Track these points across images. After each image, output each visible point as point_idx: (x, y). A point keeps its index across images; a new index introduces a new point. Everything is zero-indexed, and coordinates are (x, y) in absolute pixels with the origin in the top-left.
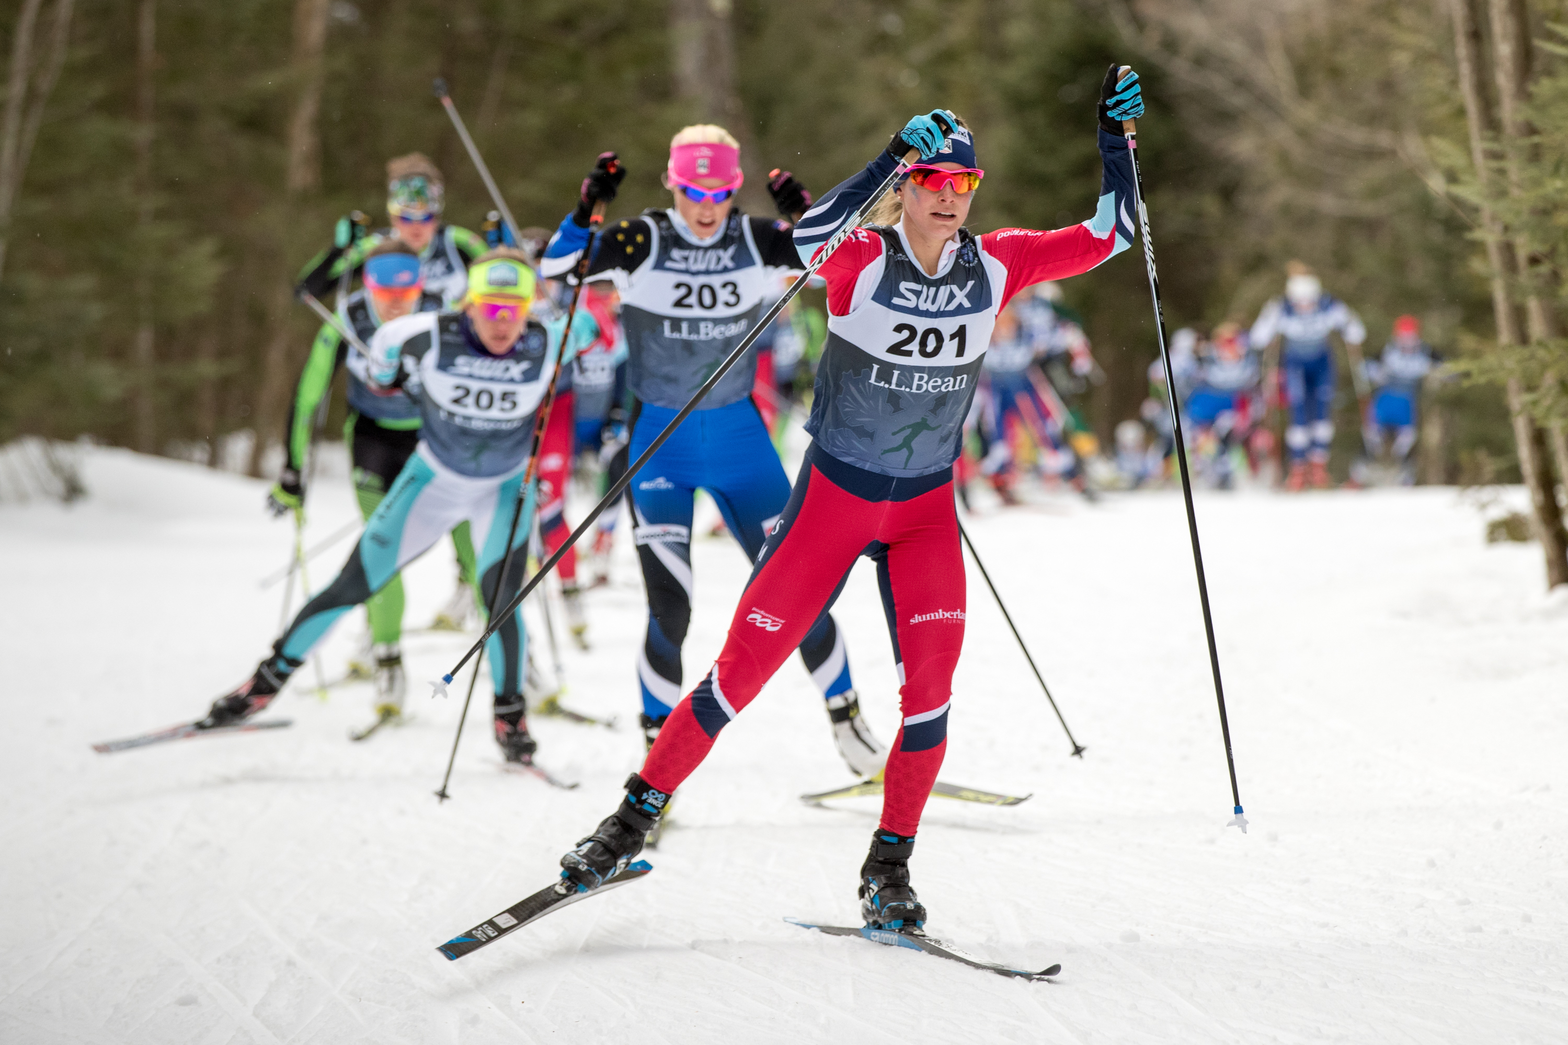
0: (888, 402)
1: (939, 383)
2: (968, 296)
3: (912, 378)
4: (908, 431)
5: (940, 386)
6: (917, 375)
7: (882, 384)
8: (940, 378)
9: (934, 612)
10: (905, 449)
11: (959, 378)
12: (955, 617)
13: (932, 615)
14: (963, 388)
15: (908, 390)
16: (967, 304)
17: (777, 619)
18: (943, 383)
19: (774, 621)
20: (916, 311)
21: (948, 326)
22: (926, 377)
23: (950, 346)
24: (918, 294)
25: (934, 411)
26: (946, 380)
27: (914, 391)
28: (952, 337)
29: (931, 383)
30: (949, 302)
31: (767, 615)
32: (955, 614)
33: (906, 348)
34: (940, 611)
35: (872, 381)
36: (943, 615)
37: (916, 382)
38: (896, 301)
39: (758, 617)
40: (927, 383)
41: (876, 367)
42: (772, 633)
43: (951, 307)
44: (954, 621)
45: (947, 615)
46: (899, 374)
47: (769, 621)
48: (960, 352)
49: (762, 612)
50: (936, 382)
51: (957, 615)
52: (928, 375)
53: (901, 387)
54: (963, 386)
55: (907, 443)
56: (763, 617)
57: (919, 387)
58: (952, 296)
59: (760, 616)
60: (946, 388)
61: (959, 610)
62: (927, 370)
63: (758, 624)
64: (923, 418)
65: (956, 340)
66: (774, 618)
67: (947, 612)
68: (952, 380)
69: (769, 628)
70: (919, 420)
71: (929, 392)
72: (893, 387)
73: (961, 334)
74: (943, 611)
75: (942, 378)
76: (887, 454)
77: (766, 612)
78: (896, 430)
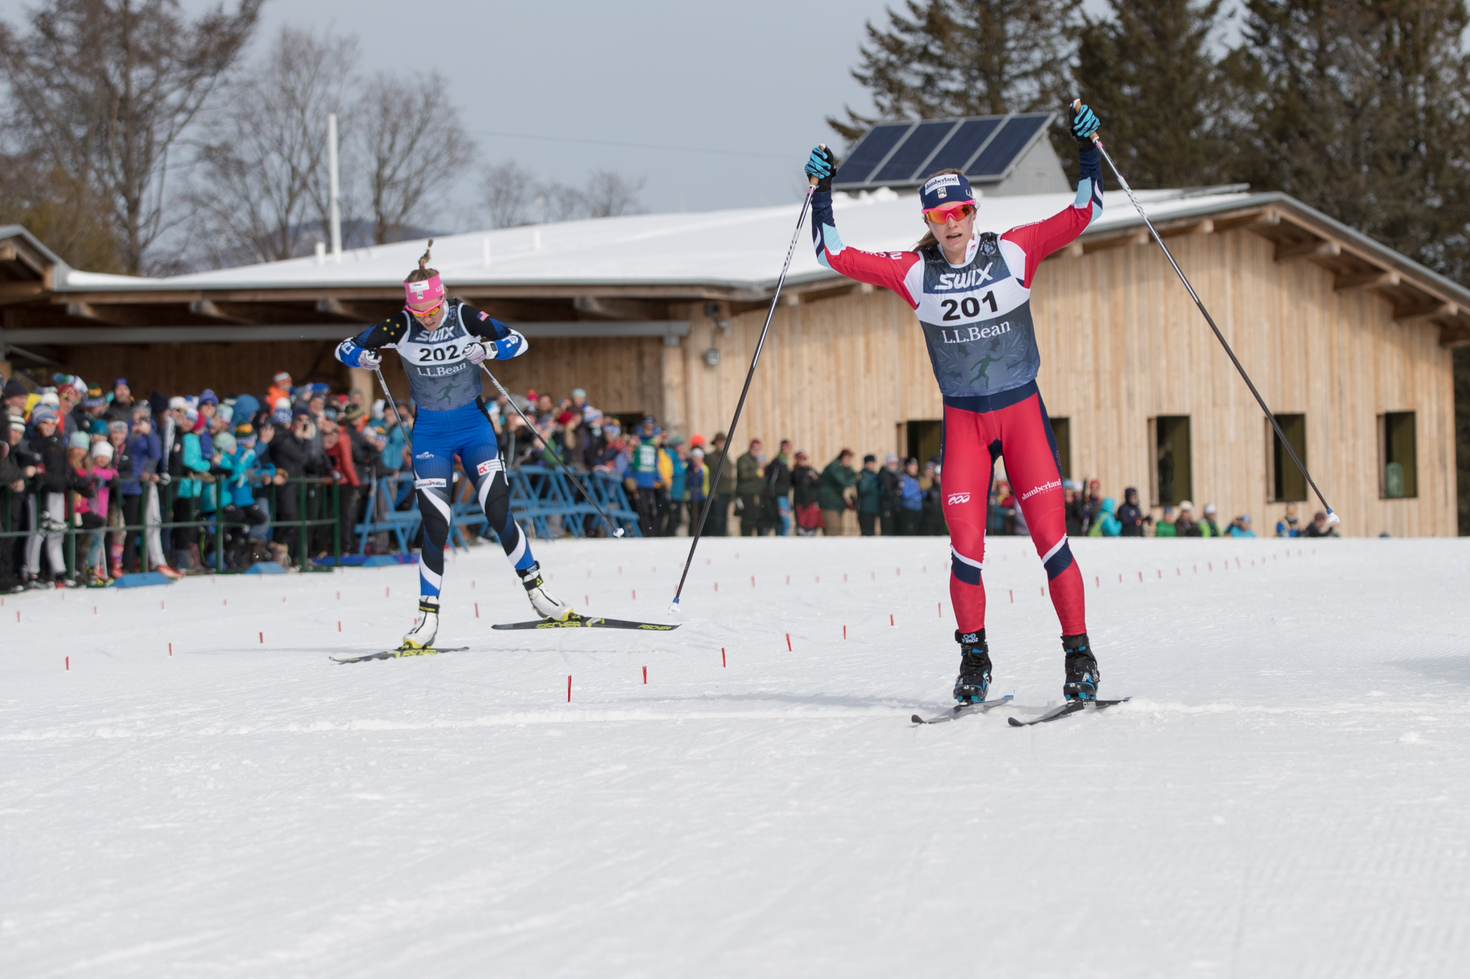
0: (959, 351)
1: (989, 331)
2: (989, 273)
3: (968, 332)
4: (980, 365)
5: (990, 333)
6: (970, 330)
7: (951, 341)
8: (988, 328)
9: (1032, 490)
10: (982, 377)
11: (1002, 325)
12: (1047, 488)
13: (1032, 492)
14: (1010, 331)
15: (968, 340)
16: (990, 278)
17: (965, 493)
18: (991, 330)
19: (963, 496)
20: (953, 290)
21: (980, 295)
22: (977, 330)
23: (985, 307)
24: (952, 280)
25: (993, 349)
26: (993, 328)
27: (972, 339)
28: (984, 300)
29: (982, 332)
30: (976, 280)
31: (958, 494)
32: (1046, 486)
33: (954, 314)
34: (1036, 487)
35: (946, 341)
36: (1038, 490)
37: (971, 334)
38: (937, 287)
39: (954, 498)
40: (980, 332)
41: (944, 332)
42: (967, 502)
43: (979, 283)
44: (1047, 491)
45: (1041, 489)
46: (958, 332)
47: (961, 497)
48: (994, 308)
49: (955, 494)
50: (986, 331)
51: (1048, 487)
52: (978, 327)
53: (963, 340)
54: (1009, 329)
55: (982, 373)
56: (956, 496)
57: (975, 336)
58: (978, 276)
59: (955, 497)
60: (996, 332)
61: (1048, 483)
62: (975, 325)
63: (956, 503)
64: (986, 355)
65: (988, 302)
66: (963, 494)
67: (1040, 487)
68: (997, 327)
69: (964, 501)
70: (984, 357)
71: (983, 338)
72: (958, 341)
73: (990, 297)
74: (1037, 487)
75: (989, 327)
76: (973, 383)
77: (956, 493)
78: (972, 367)
